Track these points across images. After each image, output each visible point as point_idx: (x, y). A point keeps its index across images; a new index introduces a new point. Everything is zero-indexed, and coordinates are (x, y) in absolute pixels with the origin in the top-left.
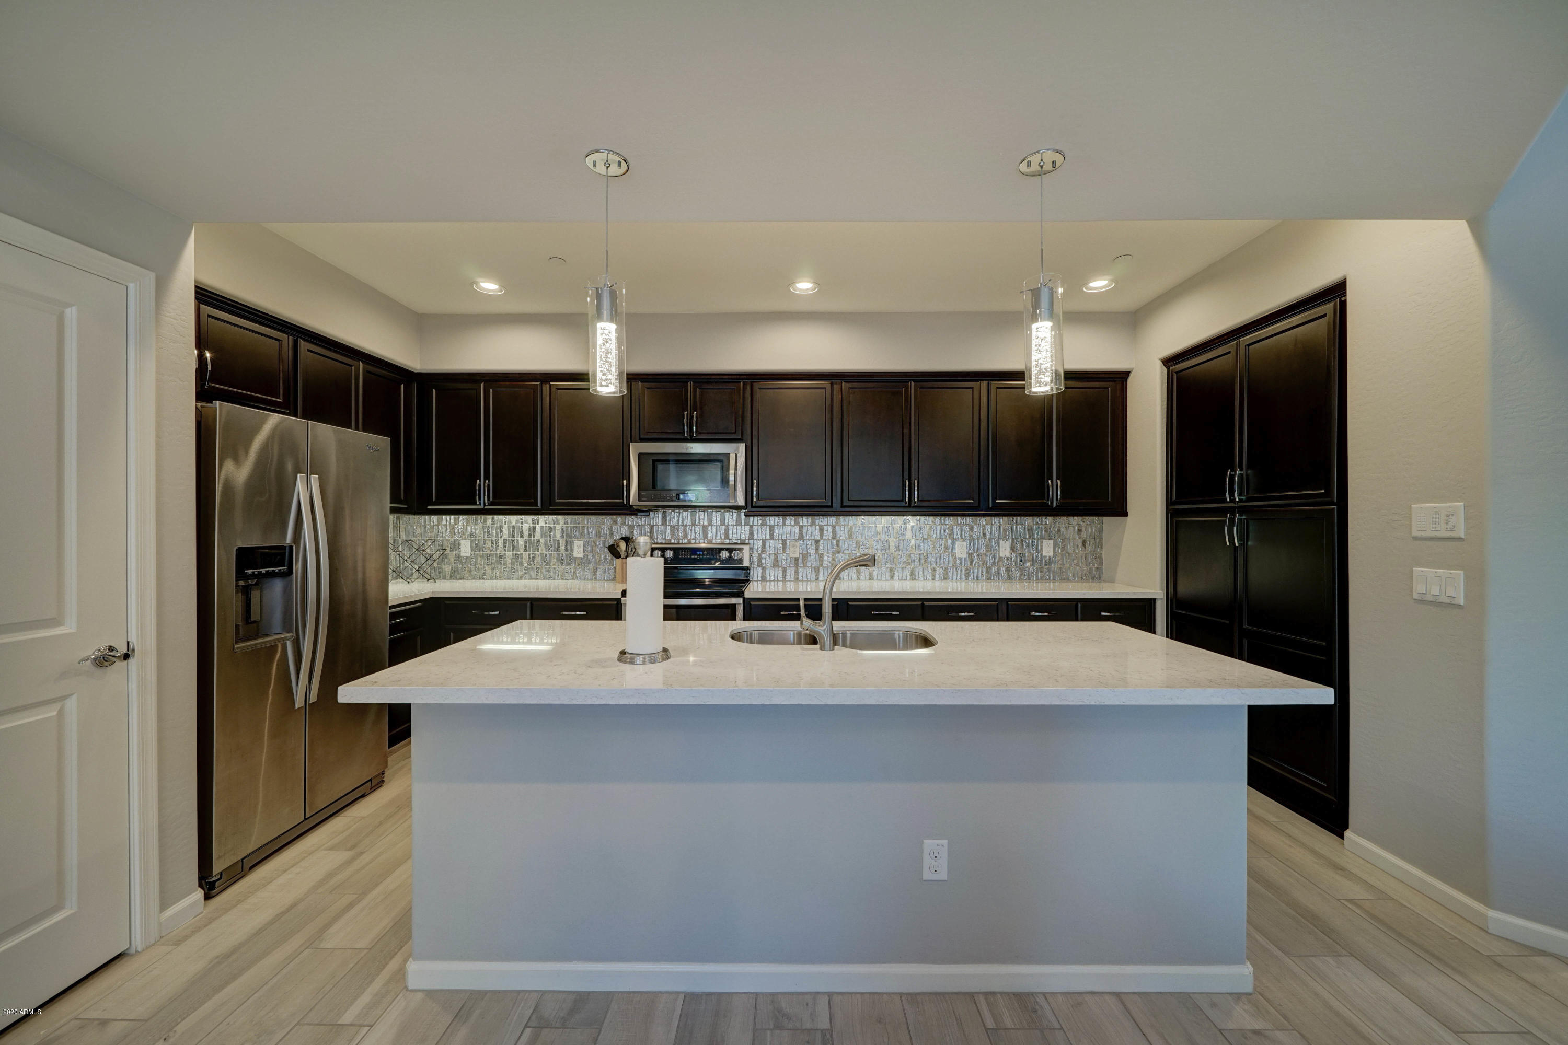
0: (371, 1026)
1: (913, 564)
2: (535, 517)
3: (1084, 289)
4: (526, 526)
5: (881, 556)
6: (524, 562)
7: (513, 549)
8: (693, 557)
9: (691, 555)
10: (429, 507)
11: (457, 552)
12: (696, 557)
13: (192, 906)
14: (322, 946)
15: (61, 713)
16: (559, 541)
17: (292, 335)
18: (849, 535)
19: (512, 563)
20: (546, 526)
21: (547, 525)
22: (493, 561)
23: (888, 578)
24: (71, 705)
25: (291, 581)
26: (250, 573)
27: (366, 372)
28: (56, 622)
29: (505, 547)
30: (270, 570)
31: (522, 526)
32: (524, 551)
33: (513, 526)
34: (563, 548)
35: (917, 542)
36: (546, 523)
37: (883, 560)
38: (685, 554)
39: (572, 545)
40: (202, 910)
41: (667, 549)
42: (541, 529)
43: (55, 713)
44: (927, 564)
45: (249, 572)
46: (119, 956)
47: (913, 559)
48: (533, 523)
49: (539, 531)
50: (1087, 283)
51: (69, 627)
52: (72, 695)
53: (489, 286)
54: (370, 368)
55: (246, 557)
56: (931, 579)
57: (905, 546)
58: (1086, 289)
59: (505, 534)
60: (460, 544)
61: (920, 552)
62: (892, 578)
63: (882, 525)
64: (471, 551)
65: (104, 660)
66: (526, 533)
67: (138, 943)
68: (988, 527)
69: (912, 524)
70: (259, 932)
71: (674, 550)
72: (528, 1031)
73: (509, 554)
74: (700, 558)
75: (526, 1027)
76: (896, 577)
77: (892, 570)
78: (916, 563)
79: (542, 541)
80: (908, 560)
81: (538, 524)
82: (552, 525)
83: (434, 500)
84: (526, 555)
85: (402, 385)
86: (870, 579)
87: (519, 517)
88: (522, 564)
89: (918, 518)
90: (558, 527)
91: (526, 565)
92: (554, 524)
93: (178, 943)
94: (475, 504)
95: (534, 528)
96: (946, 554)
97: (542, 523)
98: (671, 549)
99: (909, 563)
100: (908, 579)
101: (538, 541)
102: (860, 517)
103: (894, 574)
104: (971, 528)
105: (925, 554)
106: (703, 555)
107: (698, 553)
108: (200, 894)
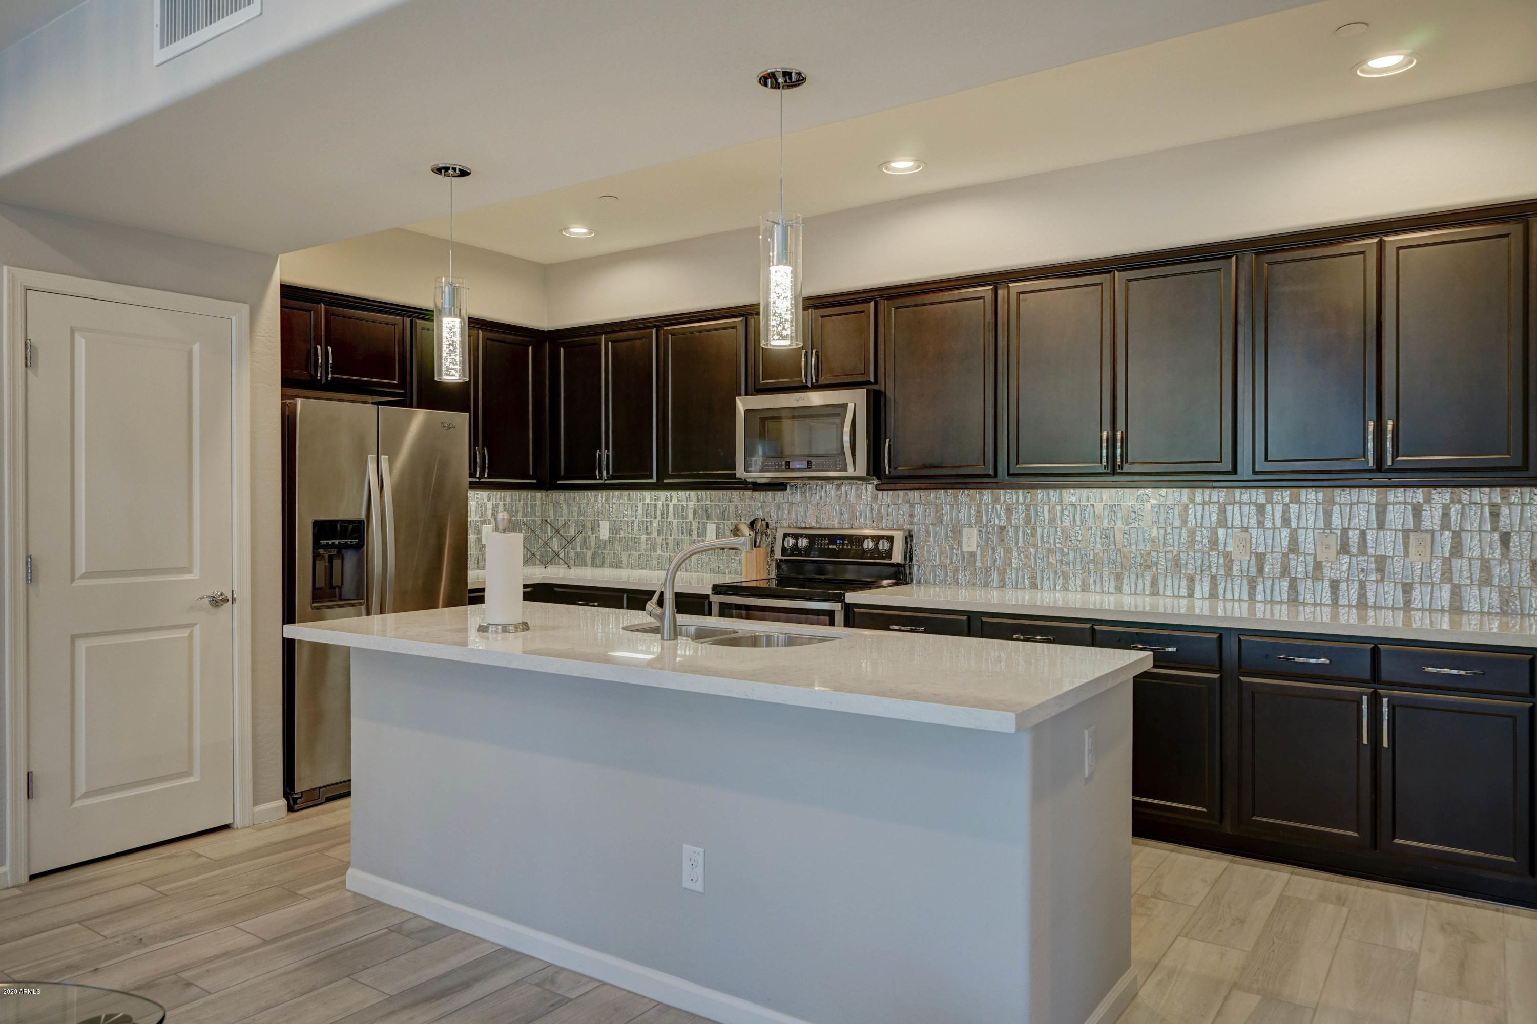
0: (310, 899)
1: (1154, 569)
2: (668, 493)
3: (1359, 73)
4: (659, 504)
5: (1101, 554)
6: (658, 549)
7: (647, 533)
8: (831, 547)
9: (828, 545)
10: (558, 482)
11: (597, 535)
12: (834, 547)
13: (276, 809)
14: (325, 854)
15: (191, 635)
16: (691, 522)
17: (409, 316)
18: (1050, 519)
19: (646, 550)
20: (679, 505)
21: (680, 503)
22: (629, 547)
23: (1112, 590)
24: (197, 630)
25: (363, 553)
26: (325, 543)
27: (486, 339)
28: (188, 570)
29: (640, 530)
30: (343, 541)
31: (656, 504)
32: (658, 535)
33: (648, 504)
34: (696, 532)
35: (1162, 532)
36: (679, 500)
37: (1105, 559)
38: (821, 544)
39: (704, 529)
40: (284, 816)
41: (801, 535)
42: (674, 508)
43: (186, 635)
44: (1179, 569)
45: (323, 542)
46: (226, 827)
47: (1154, 560)
48: (666, 501)
49: (672, 511)
50: (1365, 61)
51: (195, 576)
52: (196, 624)
53: (578, 231)
54: (490, 335)
55: (323, 529)
56: (1186, 595)
57: (1141, 538)
58: (1362, 71)
59: (640, 514)
60: (599, 525)
61: (1167, 549)
62: (1119, 589)
63: (1102, 504)
64: (610, 534)
65: (217, 602)
66: (659, 513)
67: (238, 823)
68: (1294, 508)
69: (1153, 502)
70: (303, 836)
71: (811, 537)
72: (386, 930)
73: (644, 538)
74: (839, 548)
75: (387, 928)
76: (1126, 588)
77: (1119, 577)
78: (1160, 566)
79: (675, 522)
80: (1146, 561)
81: (671, 502)
82: (684, 504)
83: (562, 474)
84: (659, 540)
85: (531, 347)
86: (1083, 590)
87: (653, 493)
88: (655, 551)
89: (1163, 492)
90: (691, 505)
91: (659, 552)
92: (687, 501)
93: (259, 830)
94: (595, 478)
95: (668, 505)
96: (1213, 553)
97: (675, 501)
98: (807, 536)
99: (1148, 567)
100: (1147, 593)
101: (671, 523)
102: (1068, 491)
103: (1122, 583)
104: (1261, 509)
105: (1175, 553)
106: (843, 544)
107: (838, 542)
108: (283, 802)
